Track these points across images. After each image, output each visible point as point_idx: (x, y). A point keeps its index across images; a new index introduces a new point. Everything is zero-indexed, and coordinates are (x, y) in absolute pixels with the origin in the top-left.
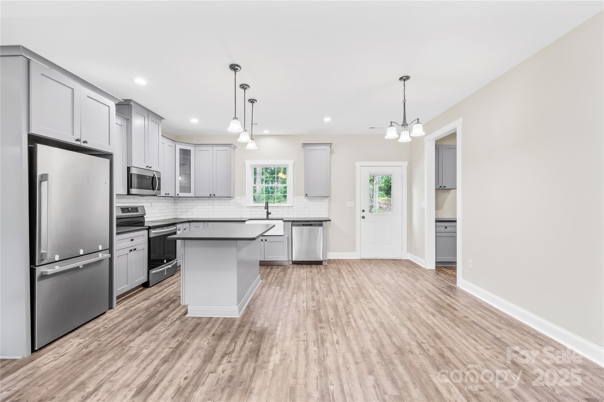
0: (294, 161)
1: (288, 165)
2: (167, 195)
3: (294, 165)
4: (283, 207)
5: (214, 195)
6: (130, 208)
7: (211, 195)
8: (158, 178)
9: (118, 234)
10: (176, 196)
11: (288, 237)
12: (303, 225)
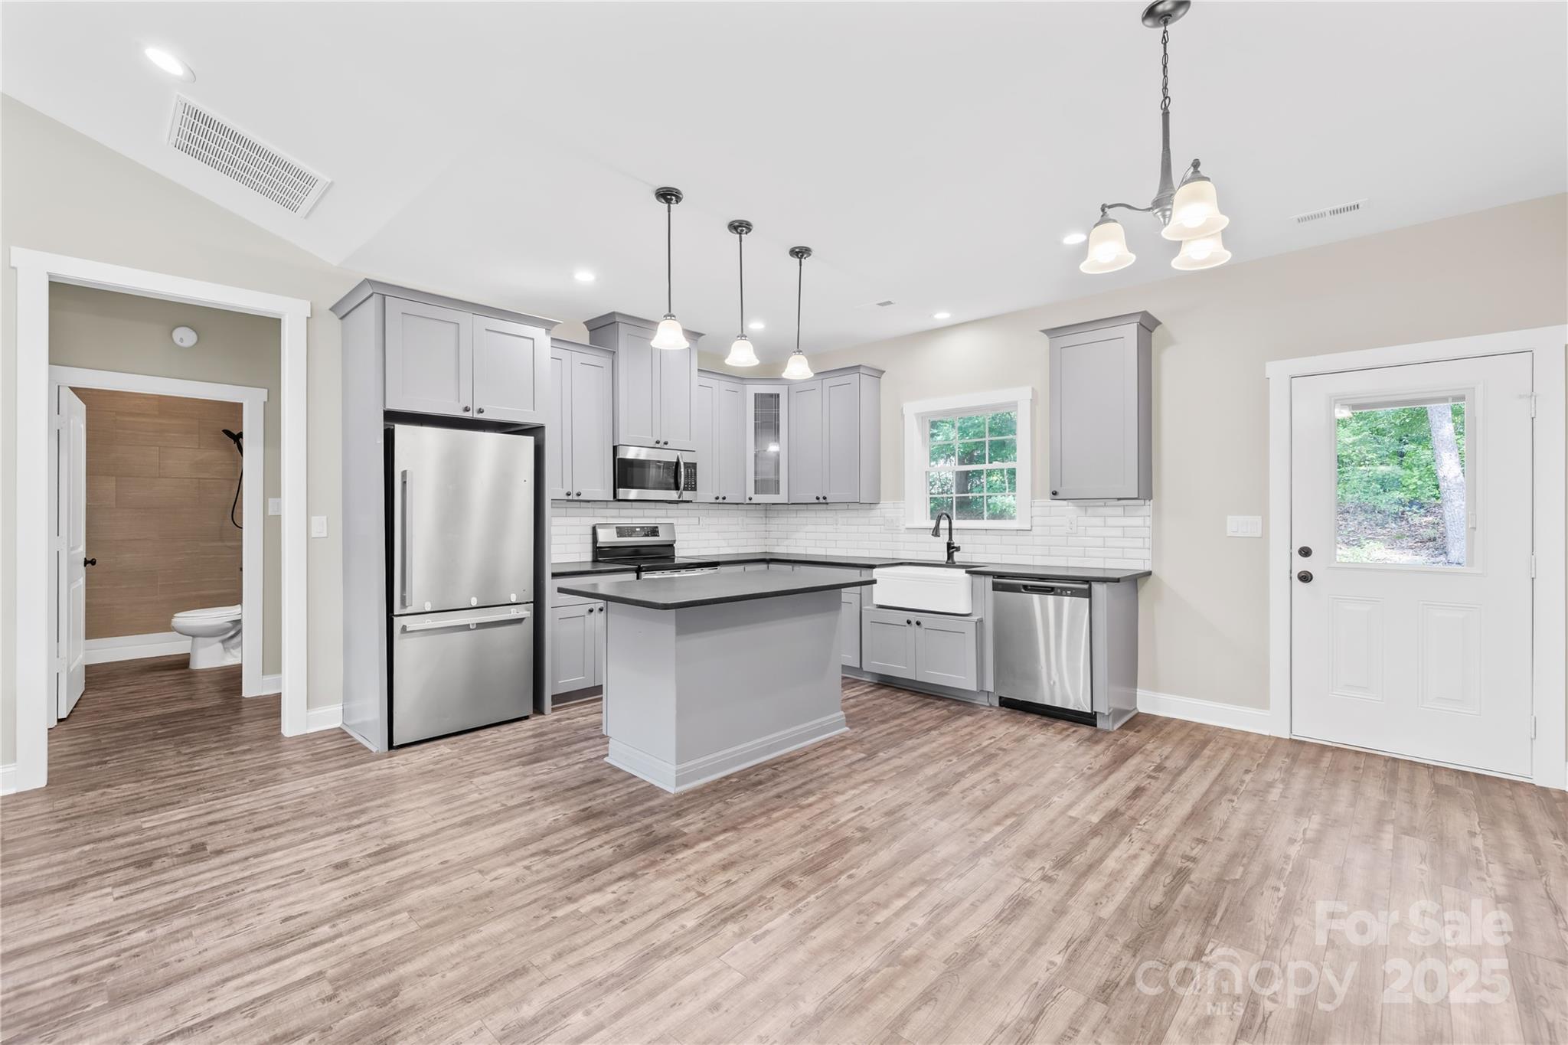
0: (1033, 389)
1: (1019, 403)
2: (719, 501)
3: (1034, 401)
4: (1002, 532)
5: (826, 498)
6: (638, 527)
7: (818, 498)
8: (685, 463)
9: (557, 575)
10: (748, 501)
11: (981, 621)
12: (1025, 587)
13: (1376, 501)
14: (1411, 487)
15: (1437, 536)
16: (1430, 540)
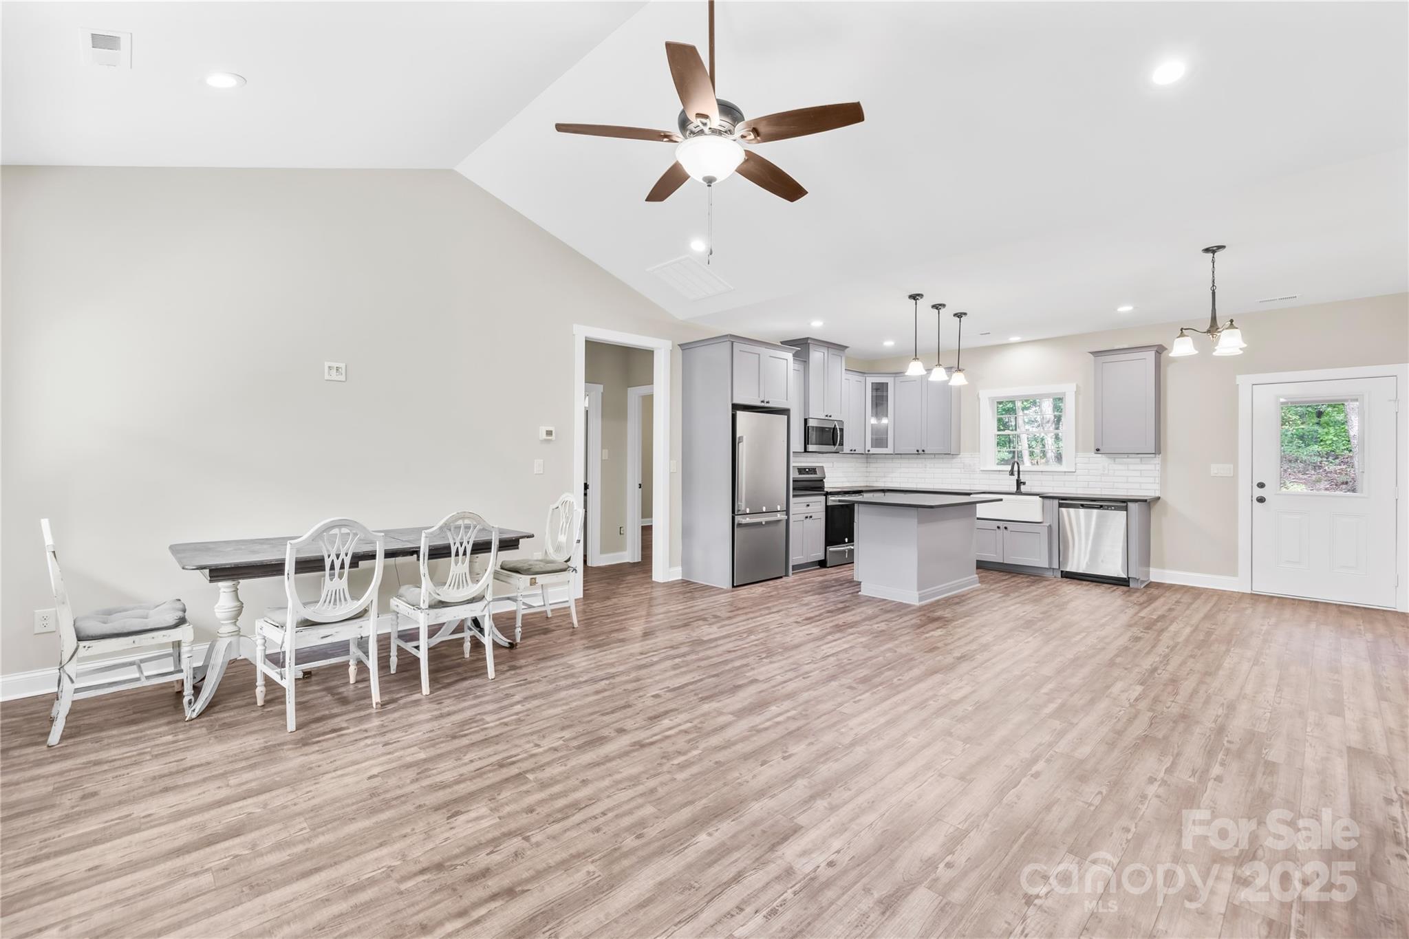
0: (1077, 385)
1: (1065, 393)
2: (852, 452)
3: (1077, 393)
4: (1054, 473)
5: (923, 451)
6: (807, 468)
7: (918, 451)
8: (839, 428)
9: (794, 496)
10: (867, 452)
11: (1050, 526)
12: (1082, 505)
13: (1299, 453)
14: (1328, 442)
15: (1349, 480)
16: (1343, 483)
